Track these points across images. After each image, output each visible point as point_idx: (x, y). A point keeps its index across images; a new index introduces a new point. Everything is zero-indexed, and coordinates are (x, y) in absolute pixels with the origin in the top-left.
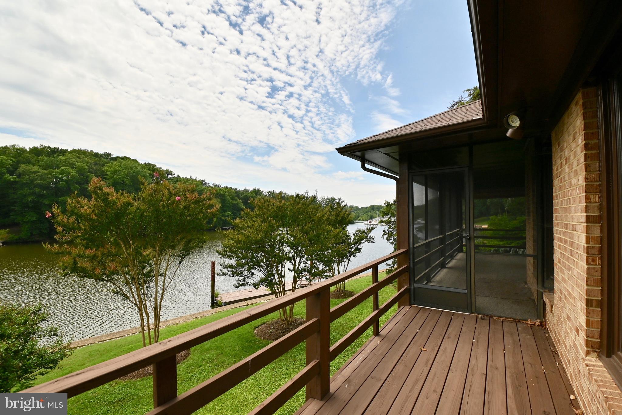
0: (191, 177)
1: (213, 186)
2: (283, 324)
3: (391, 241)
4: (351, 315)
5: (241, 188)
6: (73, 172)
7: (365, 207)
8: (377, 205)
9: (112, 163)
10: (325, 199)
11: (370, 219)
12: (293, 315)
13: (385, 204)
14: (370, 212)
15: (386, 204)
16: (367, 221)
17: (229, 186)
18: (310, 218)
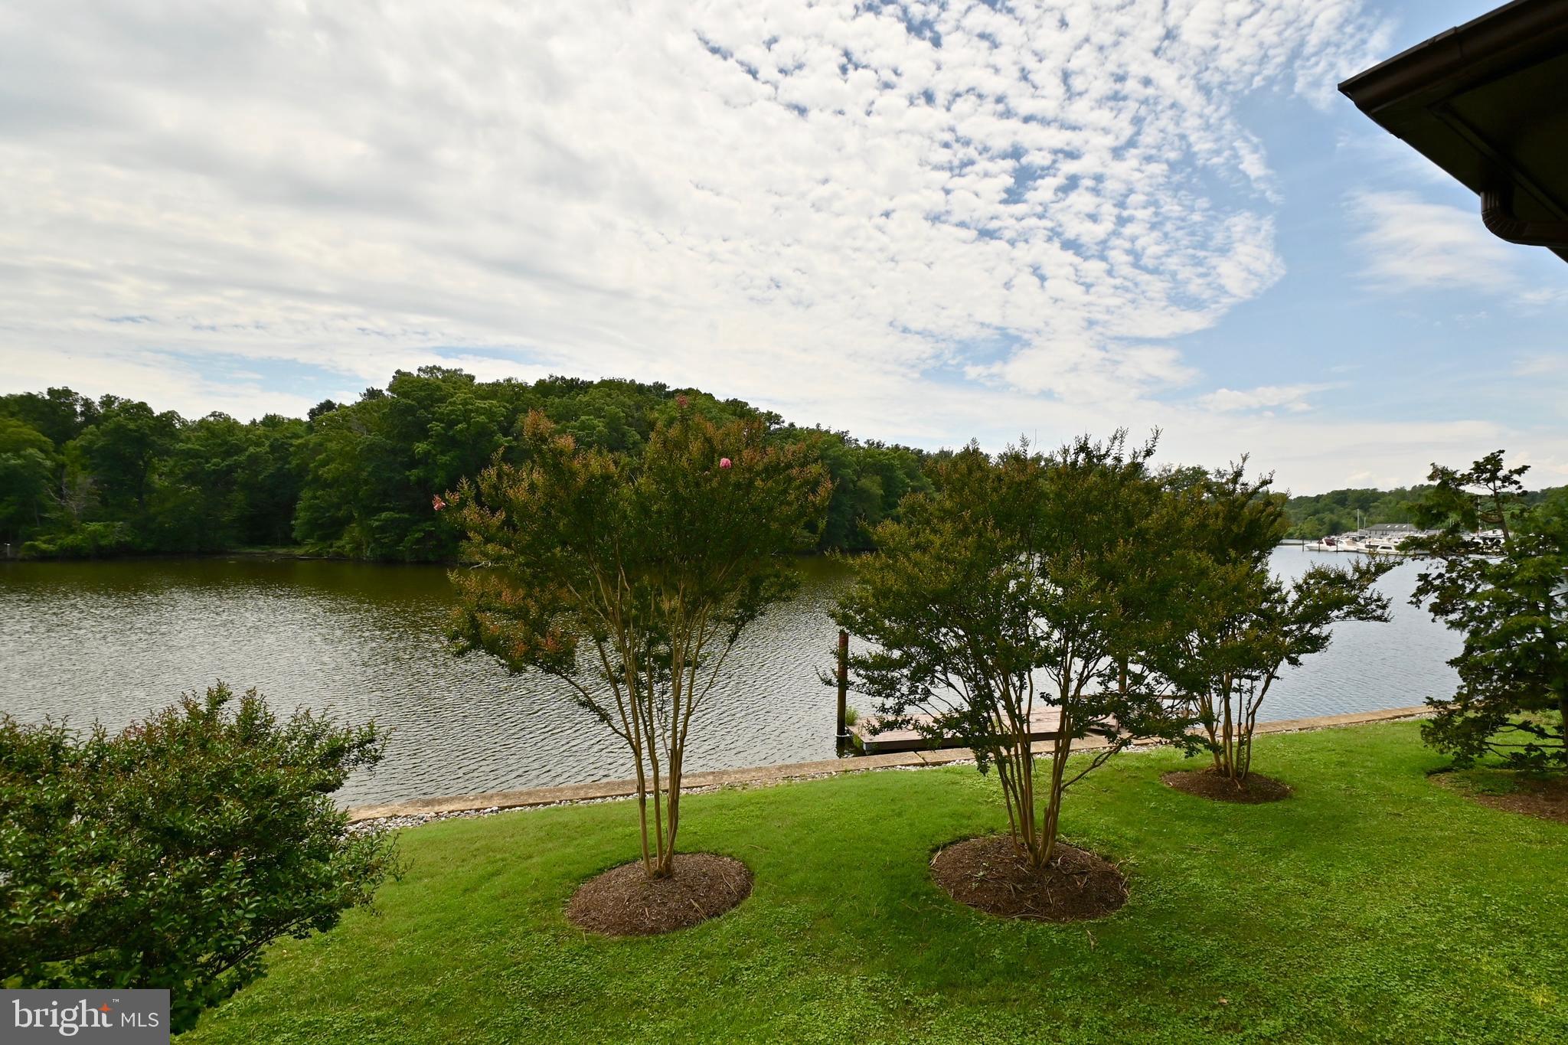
0: (818, 425)
1: (866, 446)
2: (1021, 860)
3: (1454, 617)
4: (1279, 878)
5: (932, 449)
6: (600, 425)
7: (1314, 495)
8: (1359, 488)
9: (666, 404)
10: (1173, 472)
11: (1329, 535)
12: (1055, 832)
13: (1431, 478)
14: (1332, 511)
15: (1438, 481)
16: (1318, 539)
17: (902, 445)
18: (1130, 523)
